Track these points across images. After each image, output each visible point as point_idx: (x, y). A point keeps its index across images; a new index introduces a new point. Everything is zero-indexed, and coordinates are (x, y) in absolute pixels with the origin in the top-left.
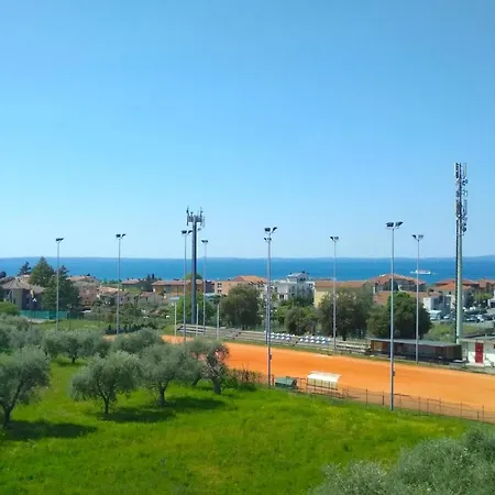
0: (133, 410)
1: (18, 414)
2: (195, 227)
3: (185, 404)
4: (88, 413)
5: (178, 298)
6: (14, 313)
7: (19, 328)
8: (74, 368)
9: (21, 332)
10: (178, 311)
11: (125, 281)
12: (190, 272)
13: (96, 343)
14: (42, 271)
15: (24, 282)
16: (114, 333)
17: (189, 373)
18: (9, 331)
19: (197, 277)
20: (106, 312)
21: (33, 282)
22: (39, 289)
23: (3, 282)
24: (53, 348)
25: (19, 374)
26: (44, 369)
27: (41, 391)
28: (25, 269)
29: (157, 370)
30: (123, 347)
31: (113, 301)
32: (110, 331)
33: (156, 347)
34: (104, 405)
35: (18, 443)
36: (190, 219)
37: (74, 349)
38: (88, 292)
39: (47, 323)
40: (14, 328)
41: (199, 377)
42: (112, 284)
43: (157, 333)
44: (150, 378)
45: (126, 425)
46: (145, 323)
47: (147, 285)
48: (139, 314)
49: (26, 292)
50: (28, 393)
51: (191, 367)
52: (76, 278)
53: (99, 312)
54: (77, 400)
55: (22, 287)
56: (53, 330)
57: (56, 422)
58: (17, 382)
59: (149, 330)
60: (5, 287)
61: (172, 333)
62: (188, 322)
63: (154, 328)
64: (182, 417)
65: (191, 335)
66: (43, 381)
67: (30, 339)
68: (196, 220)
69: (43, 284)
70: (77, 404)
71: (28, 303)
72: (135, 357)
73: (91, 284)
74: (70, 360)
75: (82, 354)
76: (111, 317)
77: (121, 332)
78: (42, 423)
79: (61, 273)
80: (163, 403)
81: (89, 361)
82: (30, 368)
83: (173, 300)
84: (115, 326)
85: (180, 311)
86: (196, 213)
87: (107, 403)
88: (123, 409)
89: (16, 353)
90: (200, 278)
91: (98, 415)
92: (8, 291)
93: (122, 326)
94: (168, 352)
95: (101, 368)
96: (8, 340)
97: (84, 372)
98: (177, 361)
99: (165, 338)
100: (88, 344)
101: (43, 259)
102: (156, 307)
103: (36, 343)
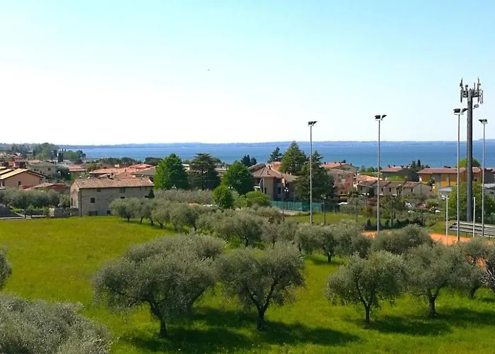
0: (399, 319)
1: (272, 314)
2: (470, 103)
3: (460, 317)
4: (347, 319)
5: (449, 190)
6: (266, 204)
7: (271, 221)
8: (331, 268)
9: (274, 225)
10: (450, 205)
11: (385, 169)
12: (465, 158)
13: (354, 240)
14: (294, 158)
15: (274, 170)
16: (374, 229)
17: (464, 280)
18: (261, 223)
19: (474, 163)
20: (365, 205)
21: (285, 169)
22: (291, 178)
23: (253, 170)
24: (307, 244)
25: (273, 270)
26: (299, 267)
27: (296, 291)
28: (276, 156)
29: (425, 275)
30: (385, 246)
31: (372, 192)
32: (370, 227)
33: (424, 247)
34: (364, 312)
35: (273, 346)
36: (464, 94)
37: (331, 246)
38: (344, 181)
39: (300, 215)
40: (266, 220)
41: (477, 285)
42: (371, 171)
43: (424, 231)
44: (416, 284)
45: (390, 336)
46: (411, 219)
47: (413, 173)
48: (402, 208)
49: (277, 180)
50: (282, 293)
51: (467, 274)
52: (331, 165)
53: (357, 204)
54: (334, 303)
55: (273, 175)
56: (306, 224)
57: (313, 327)
58: (270, 280)
59: (416, 226)
60: (256, 175)
61: (443, 231)
62: (463, 219)
63: (421, 224)
64: (457, 332)
65: (467, 235)
66: (298, 281)
67: (283, 233)
68: (471, 95)
69: (294, 172)
70: (334, 308)
71: (280, 193)
72: (399, 259)
73: (347, 172)
74: (326, 258)
75: (339, 253)
76: (370, 210)
77: (382, 228)
78: (298, 326)
79: (314, 159)
80: (433, 314)
81: (347, 259)
82: (284, 266)
83: (444, 191)
84: (375, 221)
85: (453, 205)
86: (471, 87)
87: (368, 309)
88: (388, 317)
89: (269, 248)
90: (478, 165)
91: (358, 322)
92: (259, 179)
93: (384, 221)
94: (439, 254)
95: (360, 270)
96: (260, 233)
97: (341, 272)
98: (449, 265)
99: (435, 237)
100: (346, 241)
101: (294, 144)
102: (423, 199)
103: (290, 238)
